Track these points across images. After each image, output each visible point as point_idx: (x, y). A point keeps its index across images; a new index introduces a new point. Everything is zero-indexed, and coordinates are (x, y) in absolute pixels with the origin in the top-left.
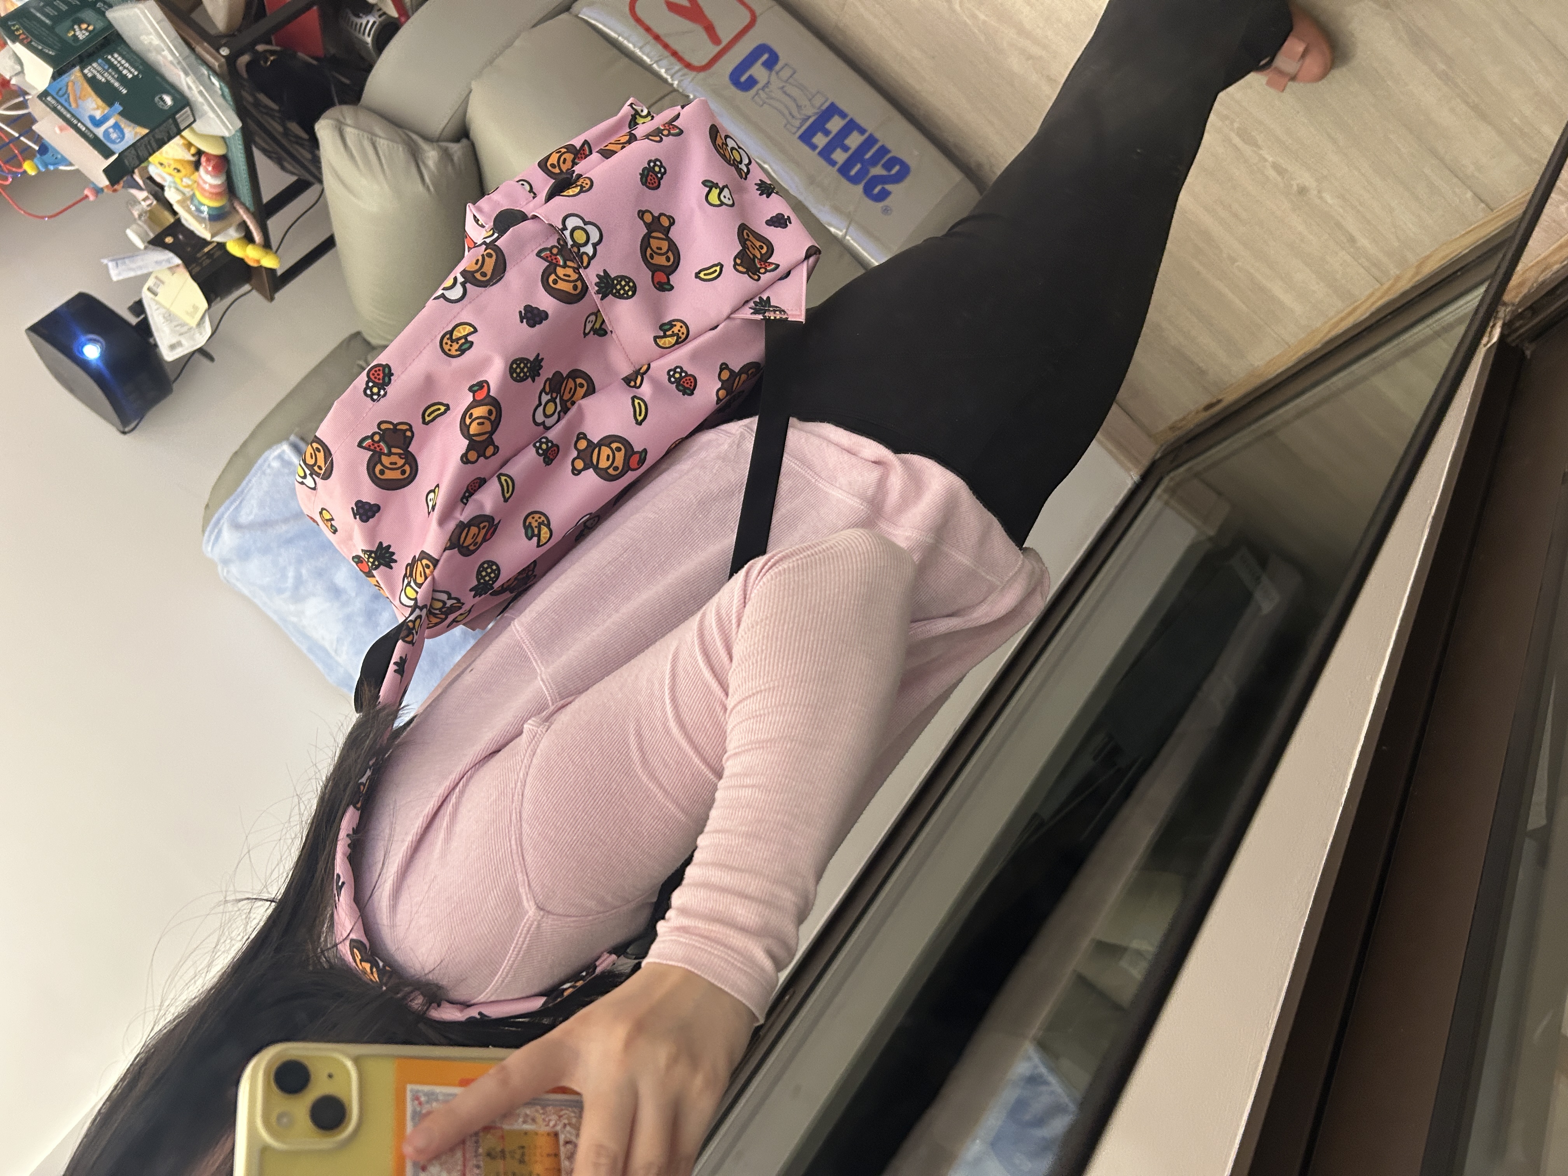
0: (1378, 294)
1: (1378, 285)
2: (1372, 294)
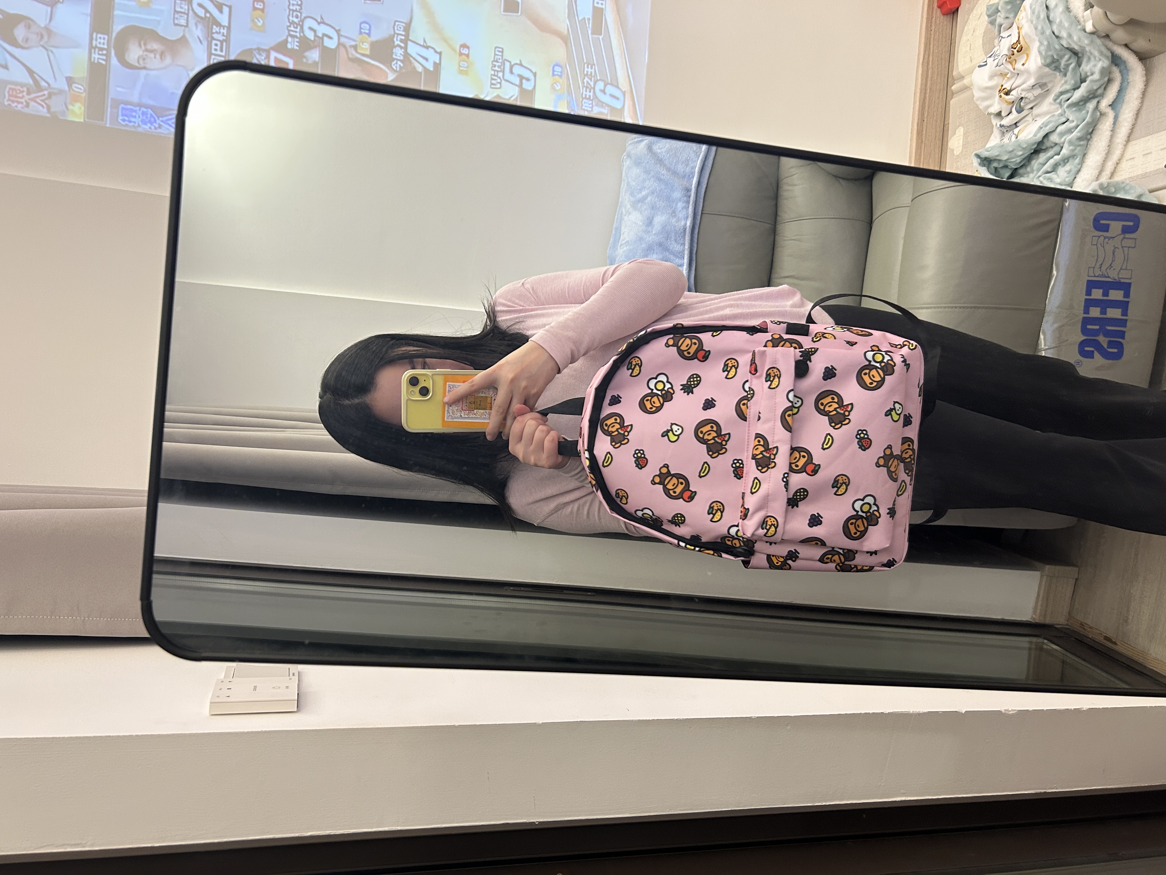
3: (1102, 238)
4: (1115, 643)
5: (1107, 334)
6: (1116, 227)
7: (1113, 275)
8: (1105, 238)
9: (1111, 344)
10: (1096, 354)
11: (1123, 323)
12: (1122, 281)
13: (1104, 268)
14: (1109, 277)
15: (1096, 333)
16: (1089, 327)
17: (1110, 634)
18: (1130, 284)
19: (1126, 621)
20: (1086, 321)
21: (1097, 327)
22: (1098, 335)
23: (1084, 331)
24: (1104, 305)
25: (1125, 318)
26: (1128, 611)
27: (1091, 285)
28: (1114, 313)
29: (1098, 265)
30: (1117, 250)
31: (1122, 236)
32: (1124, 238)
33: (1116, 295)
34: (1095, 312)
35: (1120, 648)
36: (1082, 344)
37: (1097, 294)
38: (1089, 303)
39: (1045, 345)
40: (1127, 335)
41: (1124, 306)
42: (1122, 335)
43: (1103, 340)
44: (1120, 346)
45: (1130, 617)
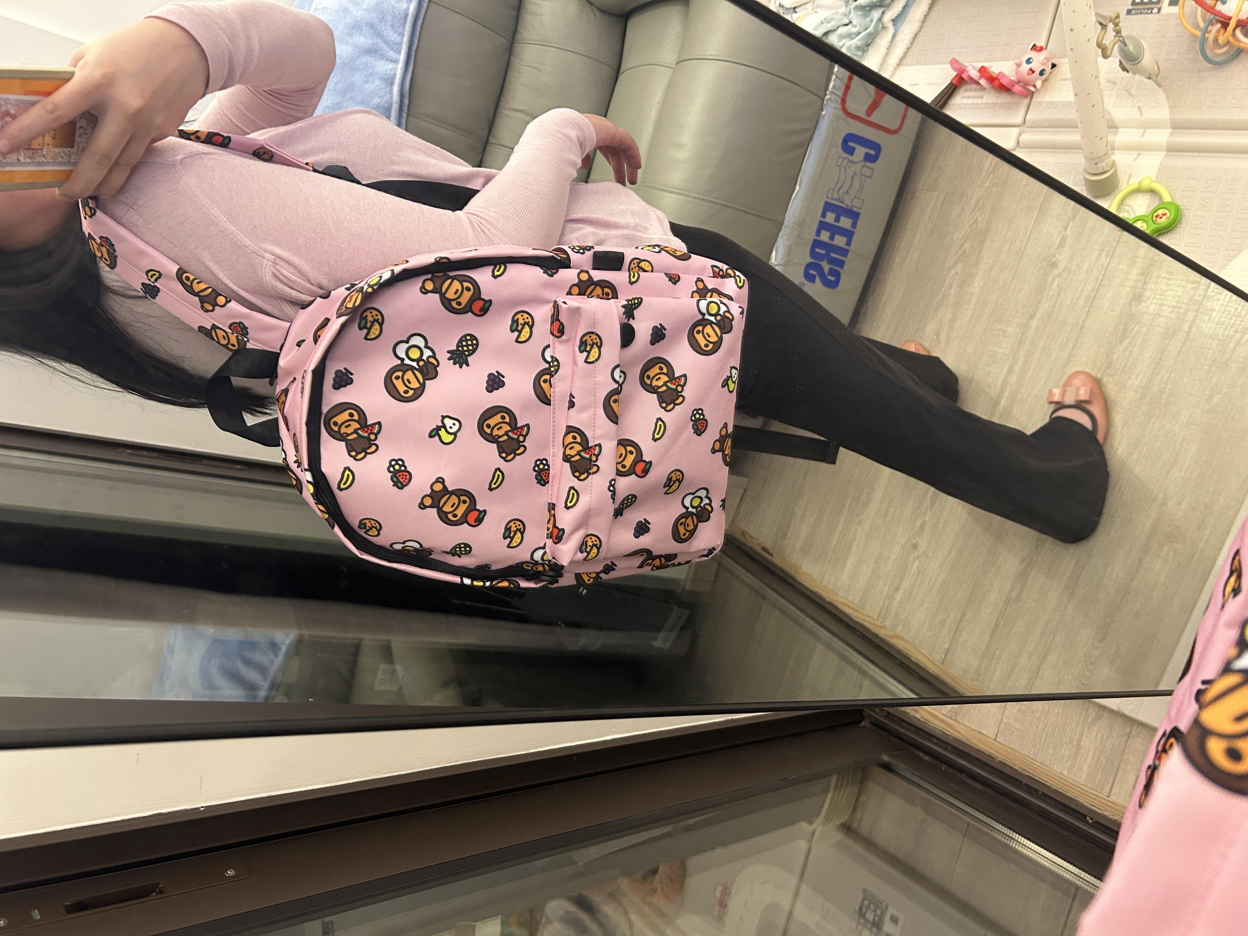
0: (870, 620)
1: (876, 617)
2: (870, 617)
3: (846, 161)
4: (771, 555)
5: (832, 261)
6: (860, 151)
7: (848, 202)
8: (849, 161)
9: (832, 272)
10: (818, 279)
11: (845, 252)
12: (854, 209)
13: (841, 192)
14: (843, 202)
15: (820, 257)
16: (817, 250)
17: (768, 546)
18: (858, 214)
19: (785, 536)
20: (817, 243)
21: (823, 252)
22: (822, 260)
23: (813, 253)
24: (835, 230)
25: (847, 248)
26: (788, 526)
27: (828, 207)
28: (840, 241)
29: (837, 189)
30: (856, 176)
31: (863, 163)
32: (864, 166)
33: (845, 223)
34: (825, 236)
35: (776, 560)
36: (809, 266)
37: (830, 218)
38: (823, 226)
39: (775, 261)
40: (846, 266)
41: (848, 234)
42: (841, 264)
43: (826, 267)
44: (838, 275)
45: (789, 533)
